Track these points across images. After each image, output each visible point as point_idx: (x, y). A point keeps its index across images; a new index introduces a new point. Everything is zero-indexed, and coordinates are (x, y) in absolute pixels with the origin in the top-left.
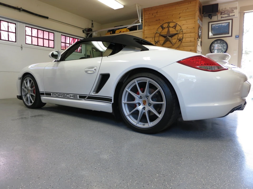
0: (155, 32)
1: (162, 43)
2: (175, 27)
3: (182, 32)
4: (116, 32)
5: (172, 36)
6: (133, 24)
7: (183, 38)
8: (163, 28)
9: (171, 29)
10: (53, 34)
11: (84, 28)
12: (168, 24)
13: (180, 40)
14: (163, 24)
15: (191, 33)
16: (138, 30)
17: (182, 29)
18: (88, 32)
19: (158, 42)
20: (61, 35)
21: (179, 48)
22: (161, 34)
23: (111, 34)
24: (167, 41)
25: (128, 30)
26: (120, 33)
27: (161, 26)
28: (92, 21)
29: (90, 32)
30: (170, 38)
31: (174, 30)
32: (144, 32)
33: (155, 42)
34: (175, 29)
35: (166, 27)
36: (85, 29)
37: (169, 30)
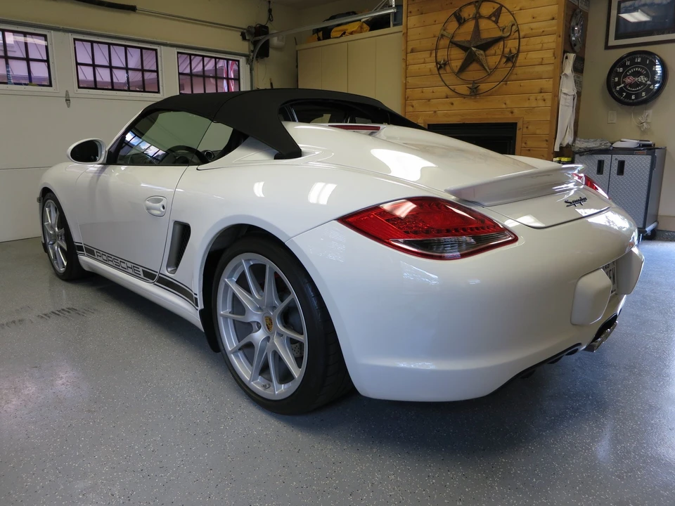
0: (438, 34)
1: (459, 67)
2: (496, 15)
3: (517, 34)
4: (333, 34)
5: (487, 45)
6: (376, 11)
7: (518, 51)
8: (461, 21)
9: (484, 24)
10: (154, 52)
11: (245, 26)
12: (475, 6)
13: (511, 58)
14: (460, 10)
15: (543, 34)
16: (394, 25)
17: (519, 22)
18: (257, 38)
19: (445, 64)
20: (178, 53)
21: (506, 84)
22: (456, 39)
23: (319, 39)
24: (471, 63)
25: (365, 26)
26: (341, 36)
27: (455, 14)
28: (269, 2)
29: (260, 38)
30: (482, 52)
31: (493, 25)
32: (406, 35)
33: (437, 63)
34: (496, 22)
35: (471, 16)
36: (249, 30)
37: (477, 26)
